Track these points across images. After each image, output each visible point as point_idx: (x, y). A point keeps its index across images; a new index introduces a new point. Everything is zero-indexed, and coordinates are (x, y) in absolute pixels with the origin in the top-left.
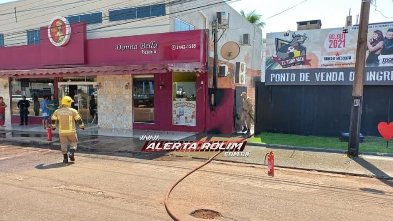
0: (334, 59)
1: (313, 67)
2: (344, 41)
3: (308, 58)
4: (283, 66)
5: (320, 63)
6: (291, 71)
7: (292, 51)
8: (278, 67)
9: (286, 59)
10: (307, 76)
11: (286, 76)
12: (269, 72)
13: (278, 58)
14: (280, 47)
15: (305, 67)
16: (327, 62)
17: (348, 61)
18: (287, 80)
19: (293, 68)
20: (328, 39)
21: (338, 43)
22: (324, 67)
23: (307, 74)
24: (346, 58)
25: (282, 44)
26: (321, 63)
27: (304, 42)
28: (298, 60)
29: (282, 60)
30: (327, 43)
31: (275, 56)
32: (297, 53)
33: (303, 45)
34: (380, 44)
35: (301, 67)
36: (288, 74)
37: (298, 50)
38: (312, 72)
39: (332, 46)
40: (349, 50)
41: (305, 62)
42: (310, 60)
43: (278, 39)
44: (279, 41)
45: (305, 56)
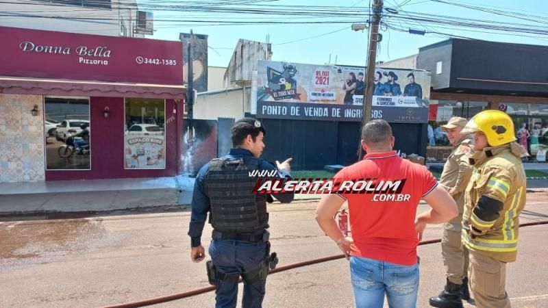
0: (320, 94)
1: (302, 101)
2: (328, 79)
3: (297, 92)
4: (275, 98)
5: (308, 99)
6: (283, 104)
7: (283, 83)
8: (270, 99)
9: (278, 91)
10: (297, 111)
11: (278, 109)
12: (260, 104)
13: (269, 89)
14: (271, 78)
15: (295, 101)
16: (314, 98)
17: (331, 98)
18: (279, 114)
19: (285, 100)
20: (315, 75)
21: (324, 80)
22: (312, 102)
23: (297, 108)
24: (330, 95)
25: (274, 74)
26: (310, 98)
27: (294, 75)
28: (289, 93)
29: (274, 91)
30: (314, 79)
31: (267, 86)
32: (288, 86)
33: (294, 78)
34: (354, 85)
35: (292, 100)
36: (279, 107)
37: (289, 83)
38: (302, 106)
39: (318, 82)
40: (332, 88)
41: (296, 96)
42: (300, 94)
43: (270, 68)
44: (272, 71)
45: (295, 90)
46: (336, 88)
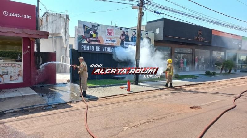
0: (109, 41)
1: (101, 44)
2: (113, 33)
3: (99, 39)
4: (88, 41)
6: (92, 45)
7: (92, 33)
8: (85, 42)
9: (89, 38)
10: (99, 48)
12: (80, 44)
13: (85, 36)
14: (86, 31)
15: (98, 43)
16: (107, 42)
17: (114, 43)
18: (90, 50)
19: (93, 43)
20: (107, 31)
21: (111, 33)
22: (106, 44)
24: (114, 41)
25: (87, 28)
26: (105, 42)
27: (97, 30)
28: (95, 39)
29: (87, 38)
30: (107, 33)
31: (84, 35)
32: (94, 35)
33: (97, 31)
34: (124, 37)
35: (96, 43)
36: (90, 46)
37: (95, 34)
38: (101, 46)
39: (109, 34)
40: (115, 38)
41: (98, 41)
42: (100, 40)
43: (85, 25)
44: (86, 27)
45: (98, 38)
46: (117, 38)
